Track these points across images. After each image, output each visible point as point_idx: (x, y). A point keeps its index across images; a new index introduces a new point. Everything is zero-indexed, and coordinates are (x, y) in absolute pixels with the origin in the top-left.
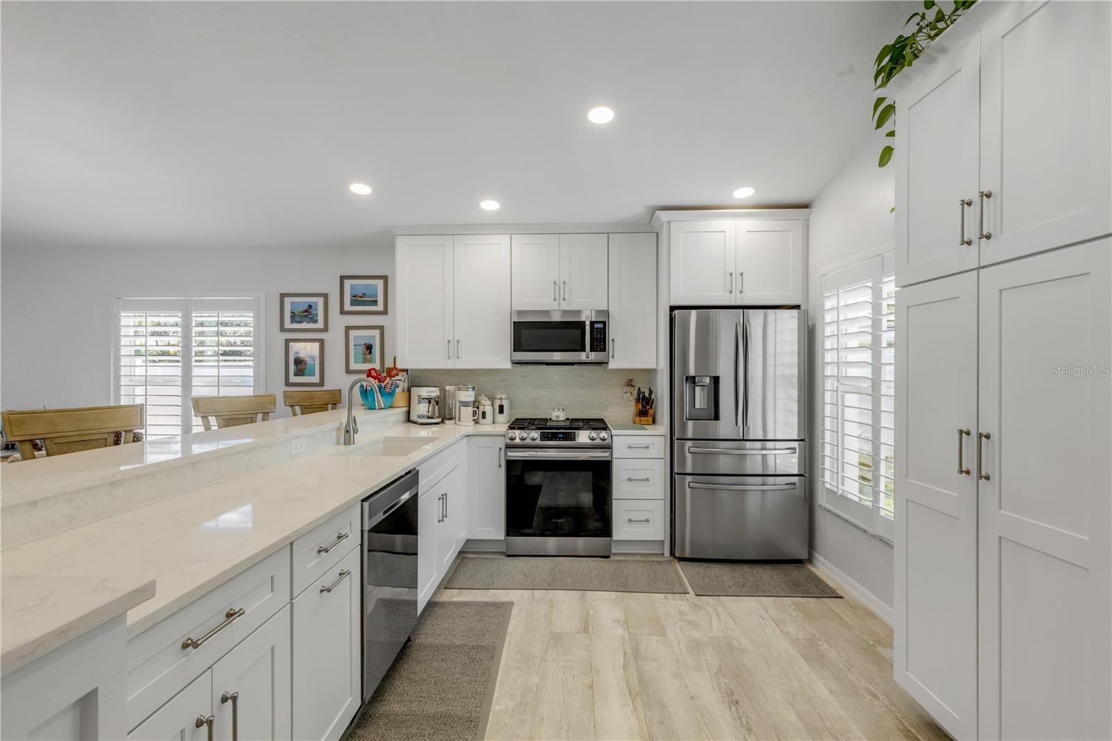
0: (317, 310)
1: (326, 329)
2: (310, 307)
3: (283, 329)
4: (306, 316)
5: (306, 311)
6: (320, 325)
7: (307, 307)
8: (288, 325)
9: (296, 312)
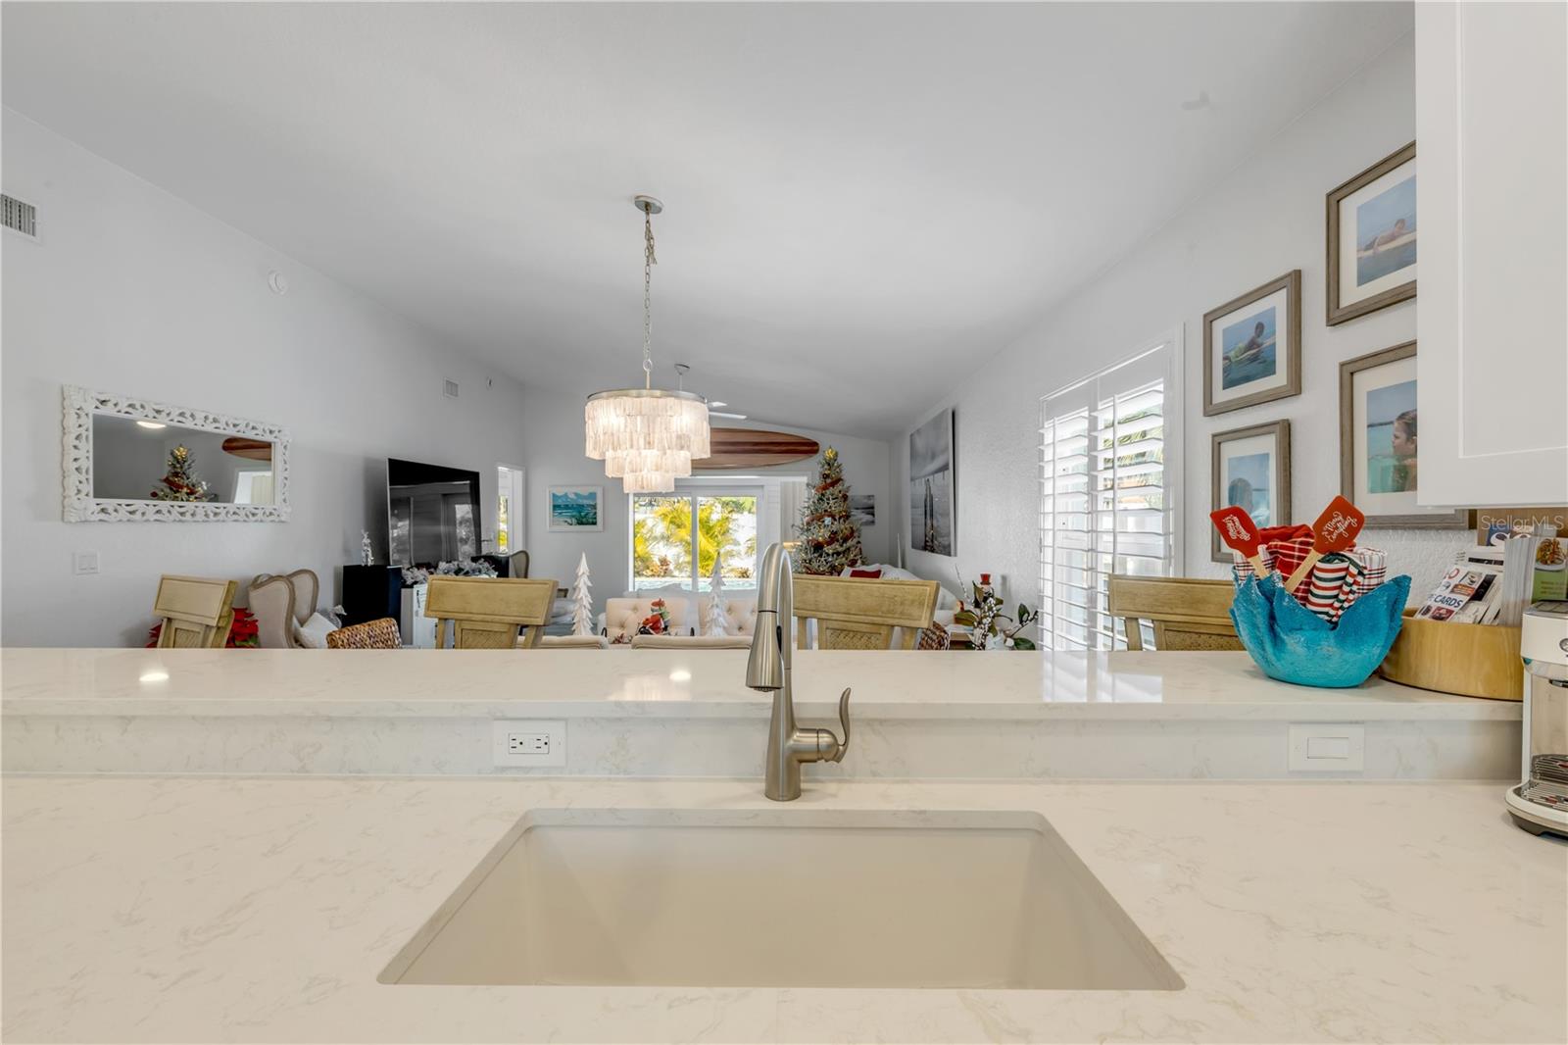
0: (1274, 333)
1: (1295, 387)
2: (1260, 328)
3: (1211, 410)
4: (1254, 359)
5: (1252, 345)
6: (1280, 379)
7: (1251, 333)
8: (1221, 396)
9: (1232, 354)
